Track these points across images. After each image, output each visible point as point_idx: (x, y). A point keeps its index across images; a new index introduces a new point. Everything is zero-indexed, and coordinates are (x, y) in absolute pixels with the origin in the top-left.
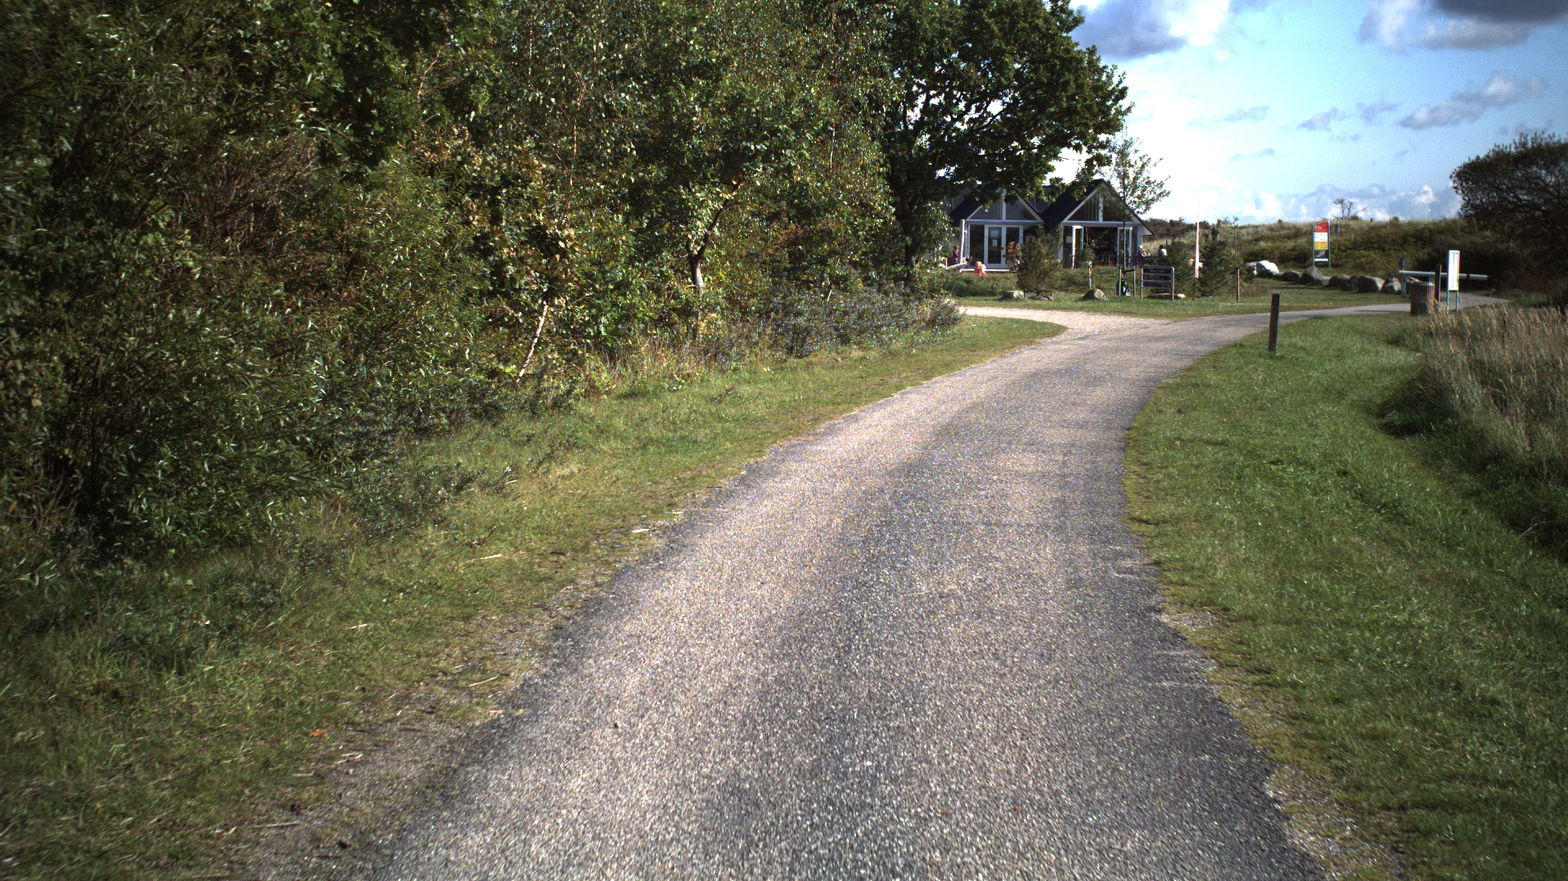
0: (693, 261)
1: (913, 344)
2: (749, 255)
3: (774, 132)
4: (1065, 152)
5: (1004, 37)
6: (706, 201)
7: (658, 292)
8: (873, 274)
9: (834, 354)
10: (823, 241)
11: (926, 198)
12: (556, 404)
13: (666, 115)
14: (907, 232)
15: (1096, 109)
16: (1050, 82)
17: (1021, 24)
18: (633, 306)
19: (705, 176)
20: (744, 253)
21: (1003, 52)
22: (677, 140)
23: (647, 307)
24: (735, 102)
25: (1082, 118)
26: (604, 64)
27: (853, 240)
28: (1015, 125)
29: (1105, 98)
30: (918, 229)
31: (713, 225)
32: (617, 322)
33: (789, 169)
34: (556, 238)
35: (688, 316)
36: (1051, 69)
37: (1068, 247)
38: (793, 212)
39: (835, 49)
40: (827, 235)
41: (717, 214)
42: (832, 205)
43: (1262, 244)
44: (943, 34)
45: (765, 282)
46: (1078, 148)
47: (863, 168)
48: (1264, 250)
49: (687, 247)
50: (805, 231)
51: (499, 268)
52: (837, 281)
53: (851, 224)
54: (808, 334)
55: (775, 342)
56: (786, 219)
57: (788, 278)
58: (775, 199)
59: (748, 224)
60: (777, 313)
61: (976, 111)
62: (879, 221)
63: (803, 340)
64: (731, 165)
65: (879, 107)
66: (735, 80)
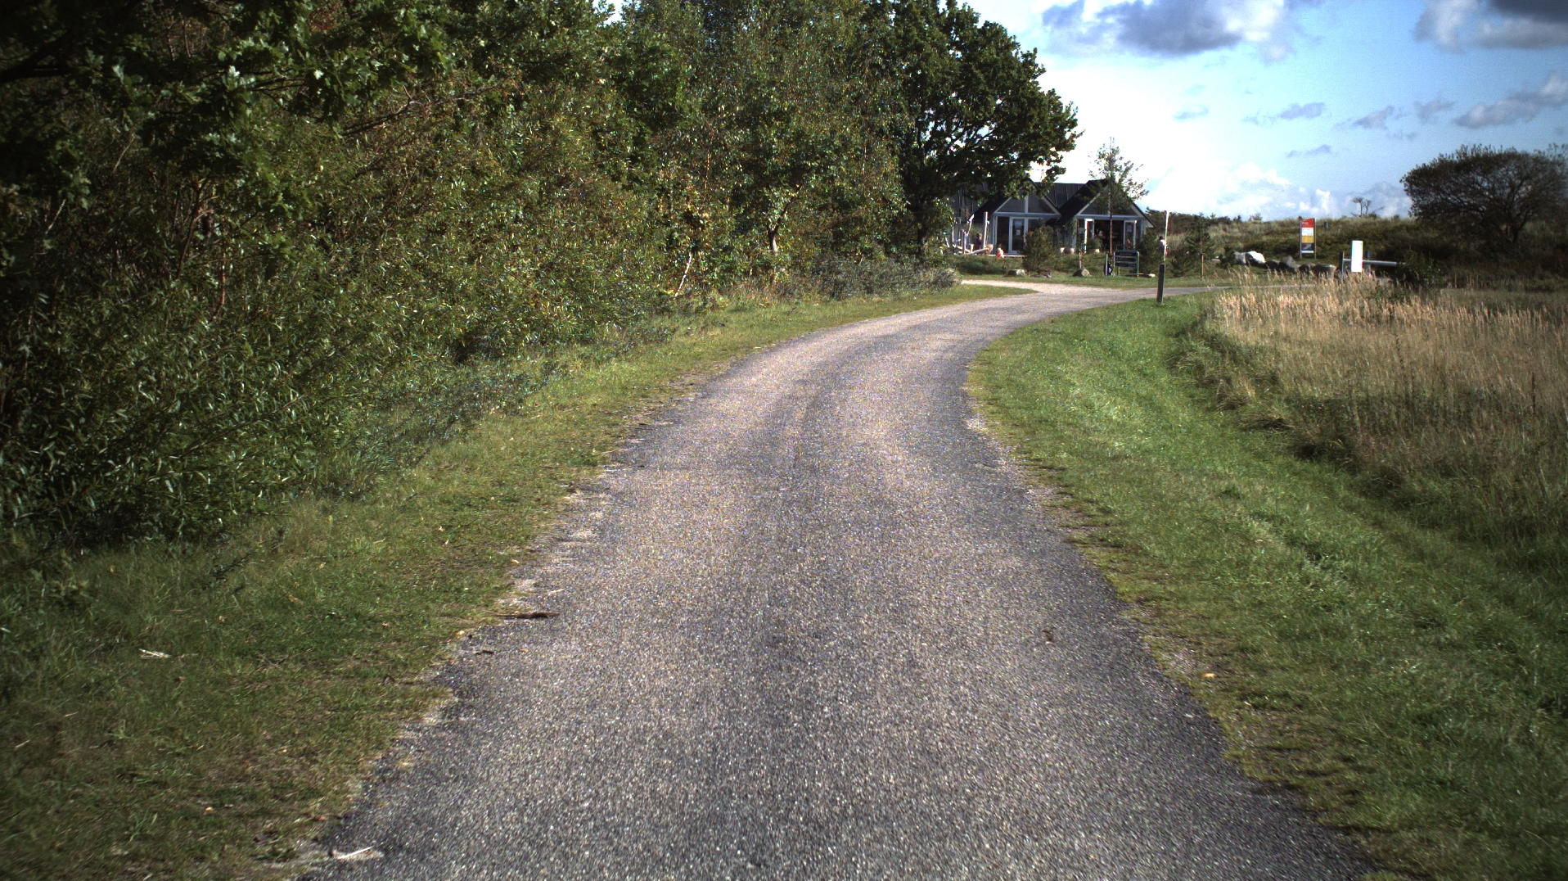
0: (771, 235)
1: (916, 294)
2: (807, 233)
3: (823, 155)
4: (1033, 164)
5: (989, 84)
6: (780, 197)
7: (749, 254)
8: (894, 250)
9: (861, 298)
10: (856, 225)
11: (934, 196)
12: (698, 311)
13: (756, 142)
14: (919, 219)
15: (1054, 134)
16: (1020, 116)
17: (1000, 74)
18: (734, 262)
19: (780, 182)
20: (803, 231)
21: (987, 93)
22: (762, 159)
23: (743, 263)
24: (799, 135)
25: (1045, 140)
27: (877, 224)
28: (1000, 145)
29: (1062, 127)
30: (927, 218)
31: (784, 212)
32: (725, 271)
33: (832, 178)
34: (699, 218)
35: (767, 270)
36: (1021, 106)
37: (1081, 237)
38: (836, 205)
39: (867, 92)
40: (859, 221)
41: (787, 206)
42: (863, 201)
44: (944, 81)
45: (816, 251)
46: (1040, 162)
47: (885, 175)
49: (767, 226)
50: (845, 218)
51: (671, 233)
52: (865, 252)
53: (876, 214)
54: (845, 285)
55: (823, 289)
56: (831, 210)
57: (832, 248)
58: (824, 196)
59: (806, 212)
60: (824, 271)
61: (969, 135)
62: (895, 212)
63: (841, 289)
64: (796, 175)
65: (898, 133)
66: (799, 121)
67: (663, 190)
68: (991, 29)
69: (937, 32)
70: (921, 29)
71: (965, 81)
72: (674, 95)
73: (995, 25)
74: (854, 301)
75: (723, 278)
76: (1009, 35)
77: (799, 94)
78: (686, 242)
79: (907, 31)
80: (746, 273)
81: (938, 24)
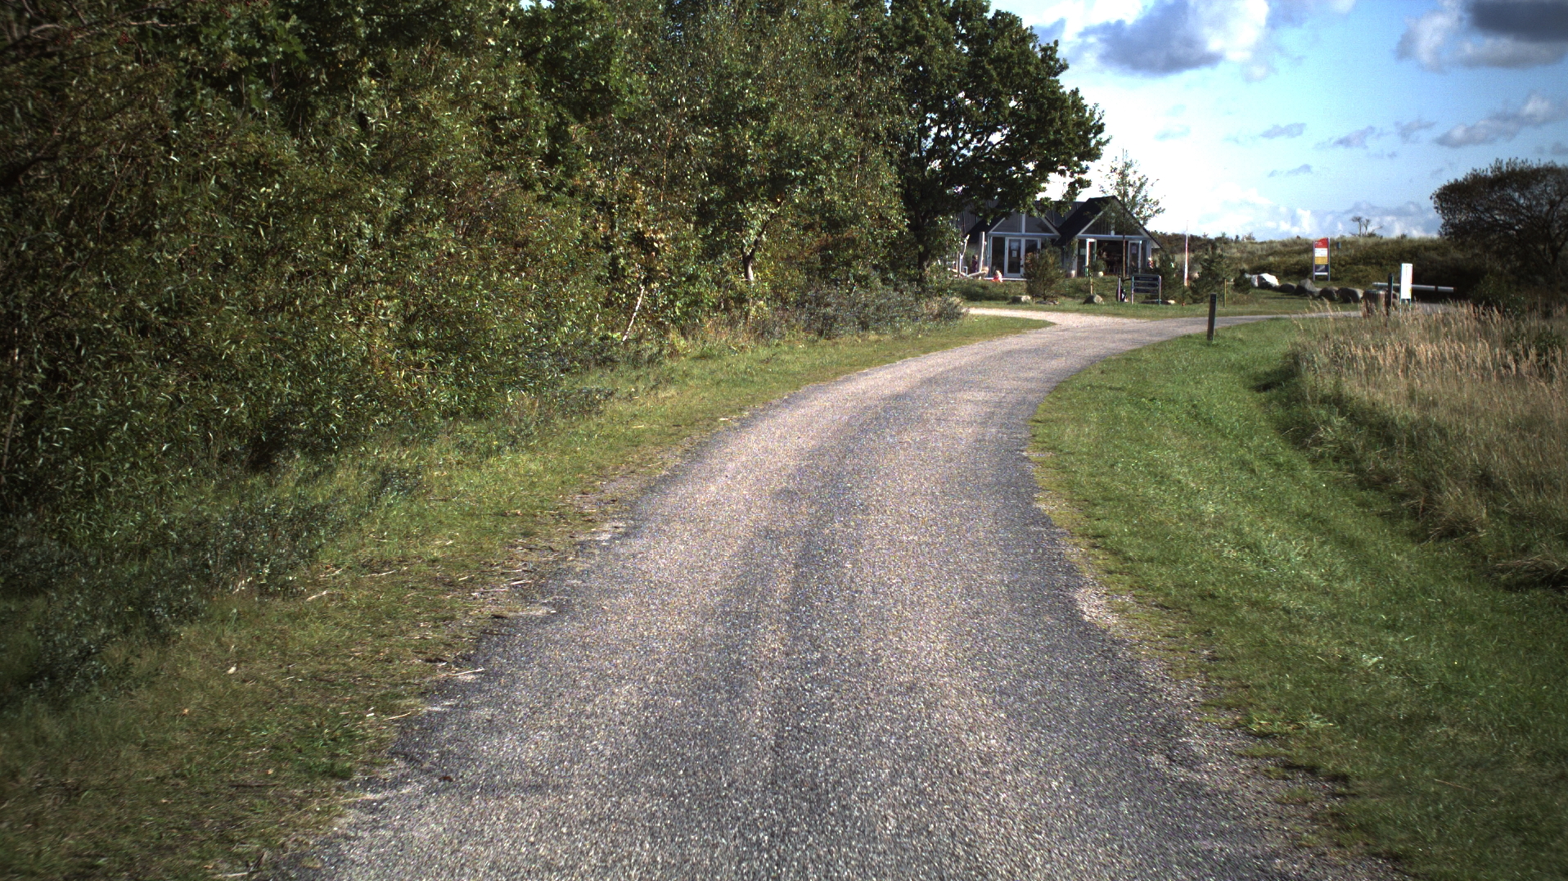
0: (747, 260)
1: (920, 330)
2: (789, 258)
3: (809, 162)
4: (1052, 176)
5: (1002, 81)
6: (757, 214)
7: (719, 284)
8: (891, 276)
9: (855, 337)
10: (848, 247)
11: (937, 213)
12: (651, 360)
13: (728, 146)
14: (920, 241)
15: (1077, 141)
16: (1039, 119)
17: (1016, 70)
18: (700, 293)
19: (756, 195)
20: (785, 256)
21: (1000, 93)
22: (735, 167)
23: (711, 295)
24: (780, 139)
25: (1066, 147)
26: (685, 114)
27: (873, 246)
28: (1013, 153)
29: (1087, 132)
30: (929, 239)
31: (762, 233)
32: (689, 306)
33: (821, 190)
34: (652, 240)
35: (741, 303)
36: (1040, 108)
37: (1082, 258)
38: (824, 224)
39: (860, 90)
40: (852, 242)
41: (765, 225)
42: (856, 219)
43: (1271, 259)
44: (950, 77)
45: (801, 279)
46: (1062, 173)
47: (883, 188)
48: (1271, 264)
49: (742, 250)
50: (834, 239)
51: (615, 259)
52: (859, 280)
53: (872, 234)
54: (835, 320)
55: (809, 325)
56: (818, 229)
57: (820, 276)
58: (810, 213)
59: (788, 232)
60: (811, 303)
61: (979, 141)
62: (895, 232)
63: (831, 325)
64: (777, 186)
65: (896, 138)
66: (780, 121)
67: (604, 206)
68: (1003, 20)
69: (942, 23)
70: (922, 18)
71: (974, 77)
72: (606, 70)
73: (1007, 14)
74: (848, 341)
75: (686, 313)
76: (1024, 27)
77: (780, 91)
78: (635, 271)
79: (906, 21)
80: (716, 308)
81: (943, 15)
